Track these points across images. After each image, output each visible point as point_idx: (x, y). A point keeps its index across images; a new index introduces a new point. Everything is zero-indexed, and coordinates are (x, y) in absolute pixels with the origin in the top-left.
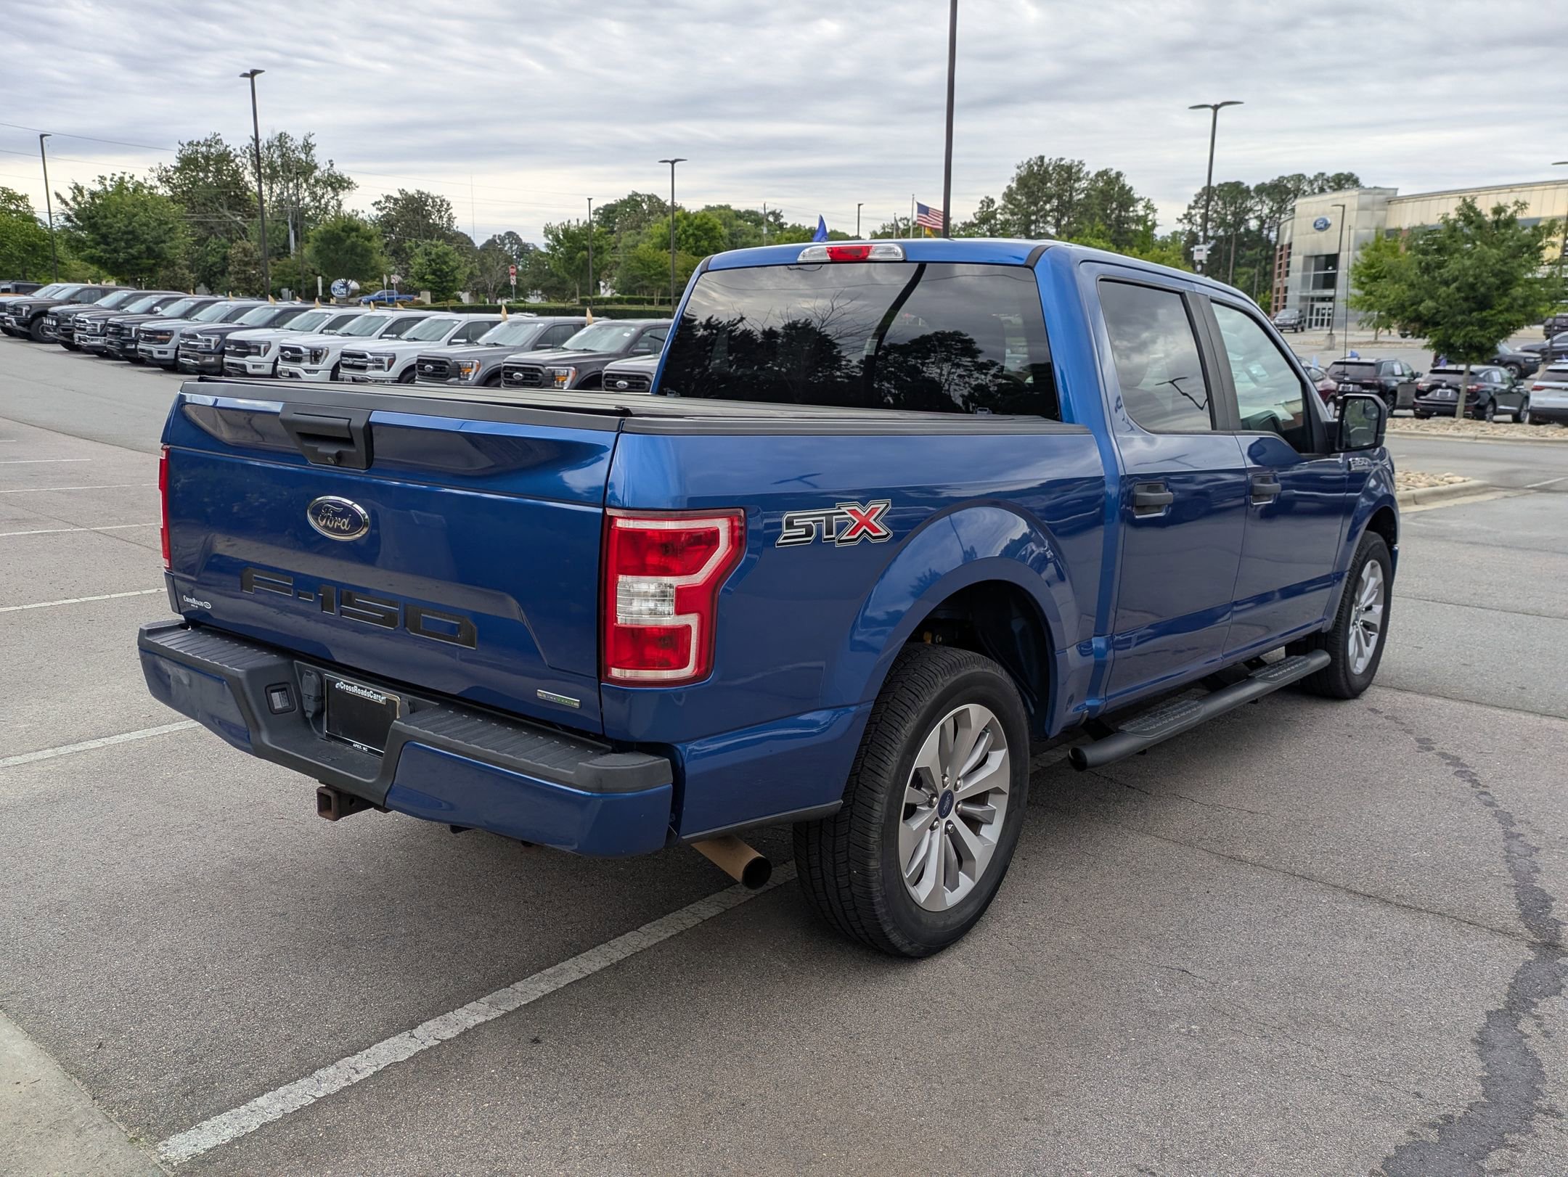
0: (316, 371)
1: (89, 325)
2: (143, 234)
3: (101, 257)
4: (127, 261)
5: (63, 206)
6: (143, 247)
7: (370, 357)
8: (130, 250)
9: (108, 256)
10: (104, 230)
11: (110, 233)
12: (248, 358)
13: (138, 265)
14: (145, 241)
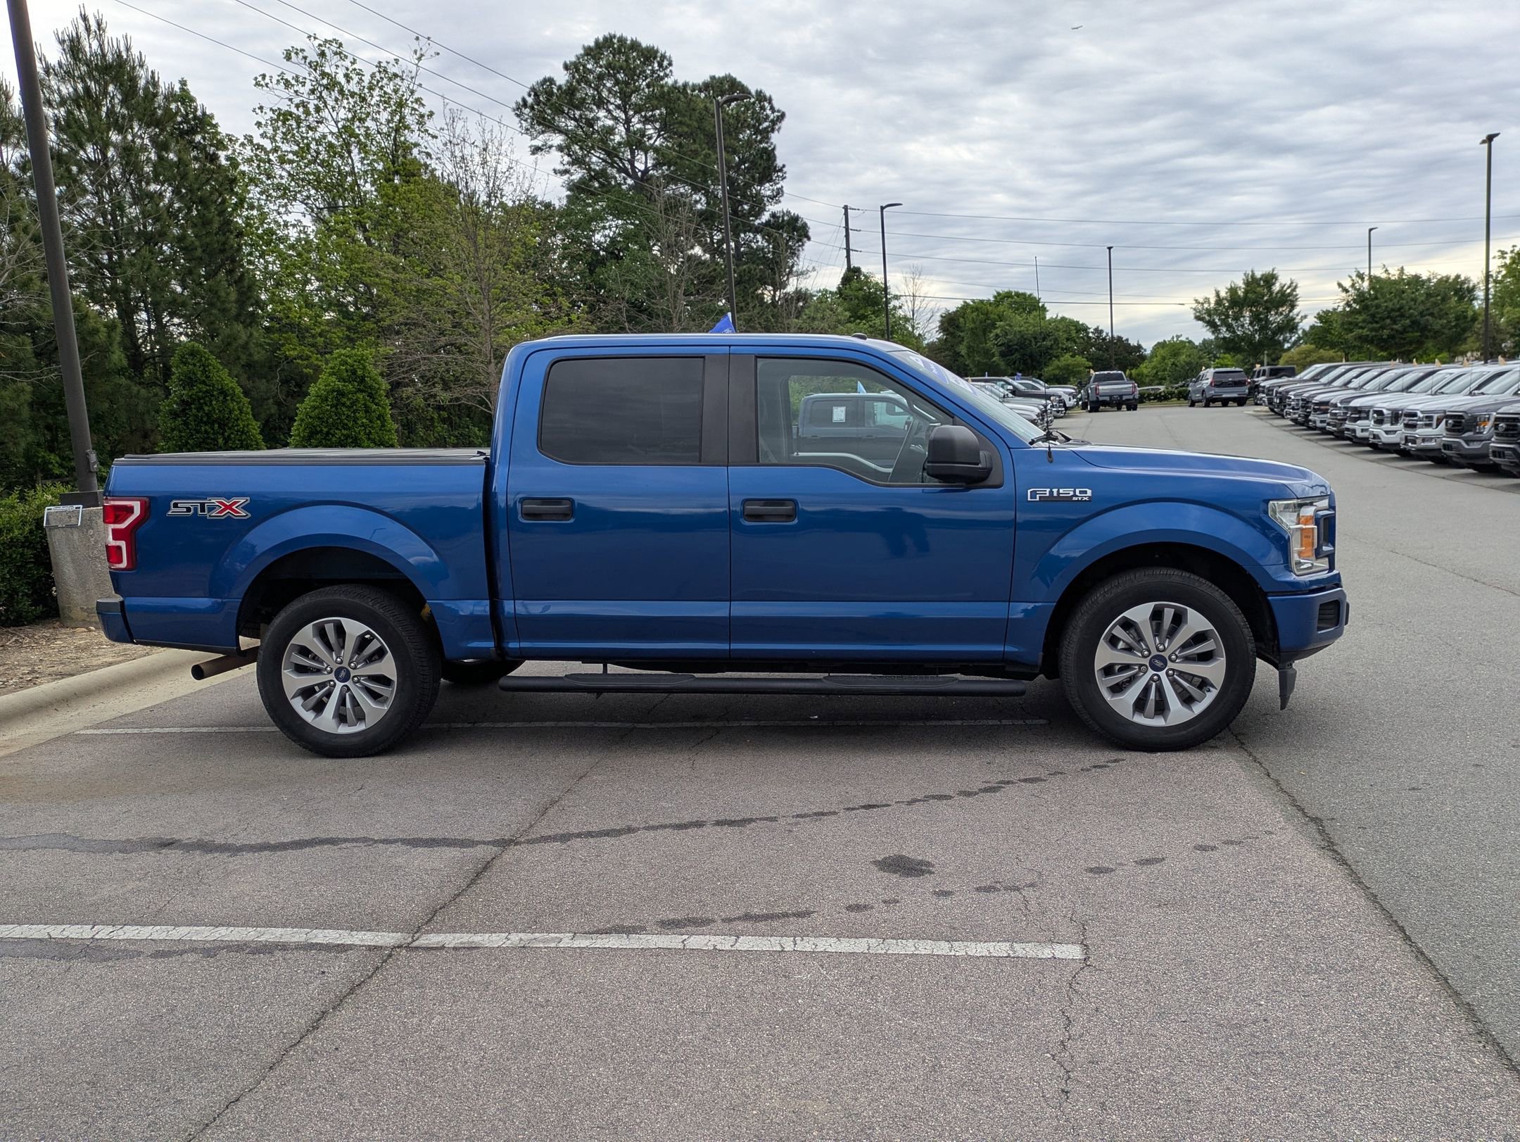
0: (1395, 432)
1: (1293, 400)
2: (1410, 308)
3: (1368, 336)
4: (1391, 337)
5: (1344, 294)
6: (1408, 321)
7: (1420, 415)
8: (1395, 327)
9: (1374, 333)
10: (1373, 310)
11: (1378, 313)
12: (1359, 422)
13: (1404, 339)
14: (1411, 315)
